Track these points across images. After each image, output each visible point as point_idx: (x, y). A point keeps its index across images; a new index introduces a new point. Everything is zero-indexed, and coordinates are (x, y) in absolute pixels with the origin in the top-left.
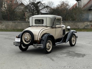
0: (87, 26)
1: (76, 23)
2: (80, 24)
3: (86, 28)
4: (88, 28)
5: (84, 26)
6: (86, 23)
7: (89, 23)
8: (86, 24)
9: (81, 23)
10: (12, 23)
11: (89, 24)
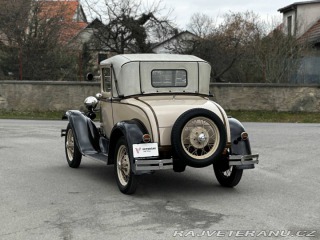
0: (307, 101)
1: (265, 89)
2: (281, 95)
3: (302, 109)
4: (309, 110)
5: (293, 102)
6: (302, 90)
7: (313, 90)
8: (302, 97)
9: (284, 90)
10: (30, 87)
11: (312, 94)
